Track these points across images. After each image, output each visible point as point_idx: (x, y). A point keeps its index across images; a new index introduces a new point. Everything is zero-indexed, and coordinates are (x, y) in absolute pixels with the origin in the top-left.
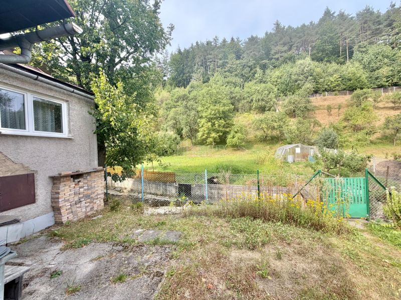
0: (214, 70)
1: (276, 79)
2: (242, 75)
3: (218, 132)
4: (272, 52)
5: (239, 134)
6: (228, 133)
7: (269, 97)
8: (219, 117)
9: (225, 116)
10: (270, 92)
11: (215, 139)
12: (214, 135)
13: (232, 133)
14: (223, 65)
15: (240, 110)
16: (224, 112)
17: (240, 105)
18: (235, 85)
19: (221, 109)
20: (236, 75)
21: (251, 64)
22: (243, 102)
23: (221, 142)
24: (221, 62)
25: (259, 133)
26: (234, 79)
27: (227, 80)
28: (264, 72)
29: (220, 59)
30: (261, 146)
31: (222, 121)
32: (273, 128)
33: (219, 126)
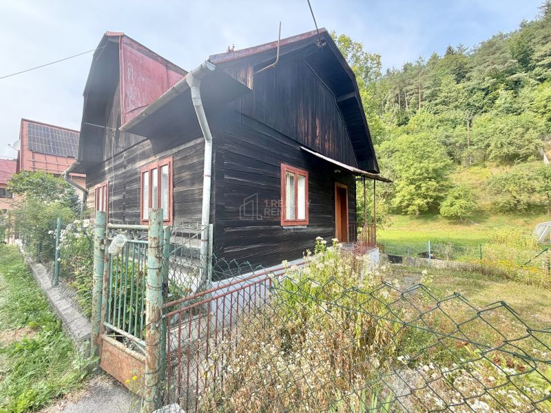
0: (416, 105)
1: (543, 103)
2: (468, 105)
3: (425, 197)
4: (536, 56)
5: (462, 202)
6: (442, 199)
7: (527, 136)
8: (427, 178)
9: (437, 175)
10: (528, 129)
11: (420, 207)
12: (419, 201)
13: (449, 200)
14: (433, 96)
15: (464, 163)
16: (435, 171)
17: (465, 154)
18: (455, 123)
19: (432, 166)
20: (456, 107)
21: (485, 85)
22: (470, 149)
23: (430, 211)
24: (428, 92)
25: (502, 199)
26: (452, 114)
27: (438, 117)
28: (516, 93)
29: (428, 88)
30: (504, 218)
31: (433, 183)
32: (533, 191)
33: (428, 189)
